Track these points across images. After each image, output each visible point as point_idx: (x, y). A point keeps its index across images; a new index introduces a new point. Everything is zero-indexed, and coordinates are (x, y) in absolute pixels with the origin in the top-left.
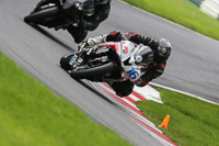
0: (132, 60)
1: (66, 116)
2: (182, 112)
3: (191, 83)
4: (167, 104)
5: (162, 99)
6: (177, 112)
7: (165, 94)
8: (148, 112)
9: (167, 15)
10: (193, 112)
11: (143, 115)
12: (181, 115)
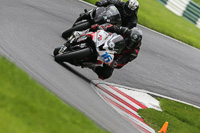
0: (106, 46)
1: (74, 123)
2: (179, 119)
3: (188, 93)
4: (166, 112)
5: (162, 107)
6: (175, 119)
7: (165, 103)
8: (149, 119)
9: (167, 32)
10: (189, 118)
11: (144, 122)
12: (179, 122)
